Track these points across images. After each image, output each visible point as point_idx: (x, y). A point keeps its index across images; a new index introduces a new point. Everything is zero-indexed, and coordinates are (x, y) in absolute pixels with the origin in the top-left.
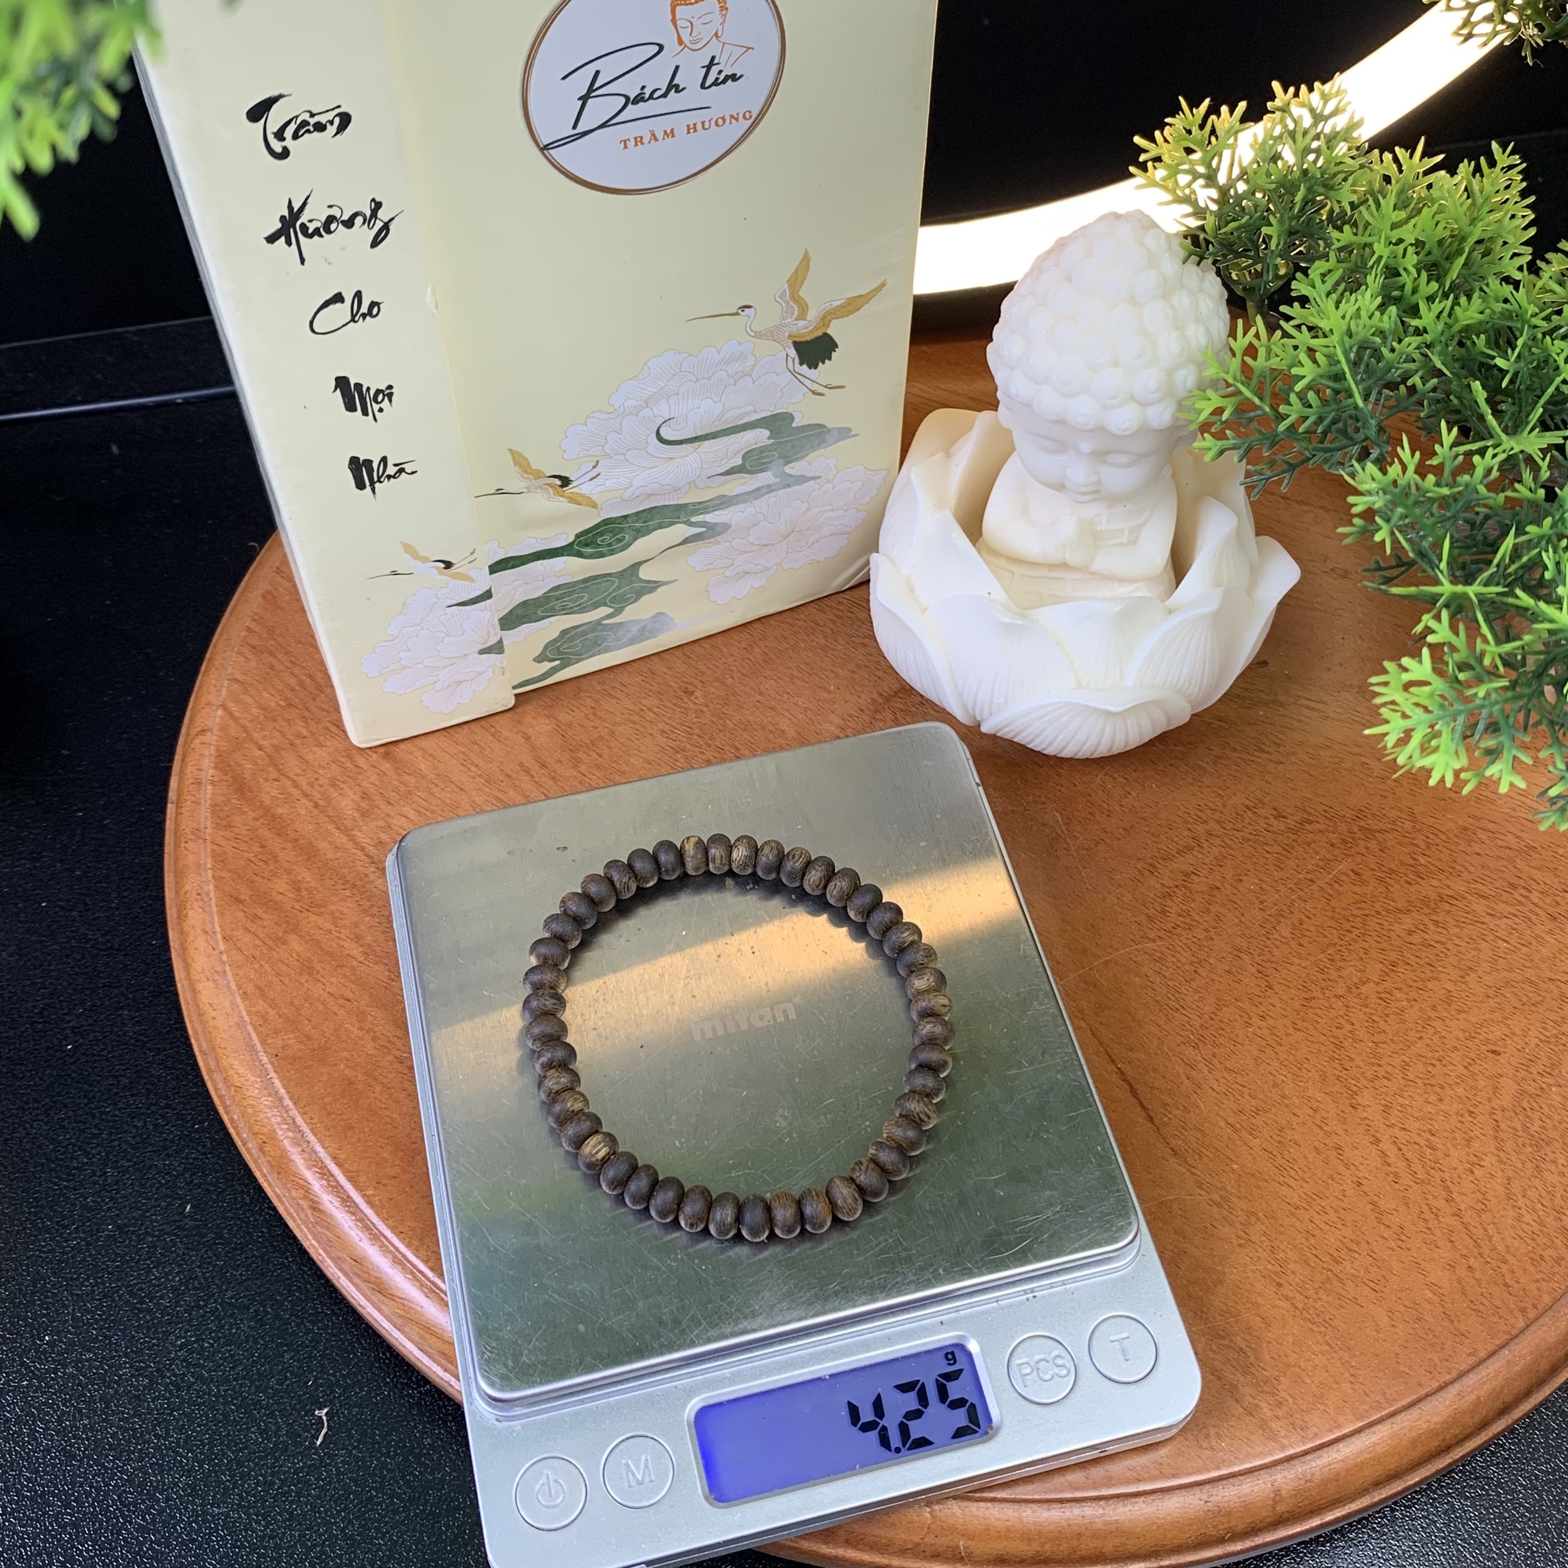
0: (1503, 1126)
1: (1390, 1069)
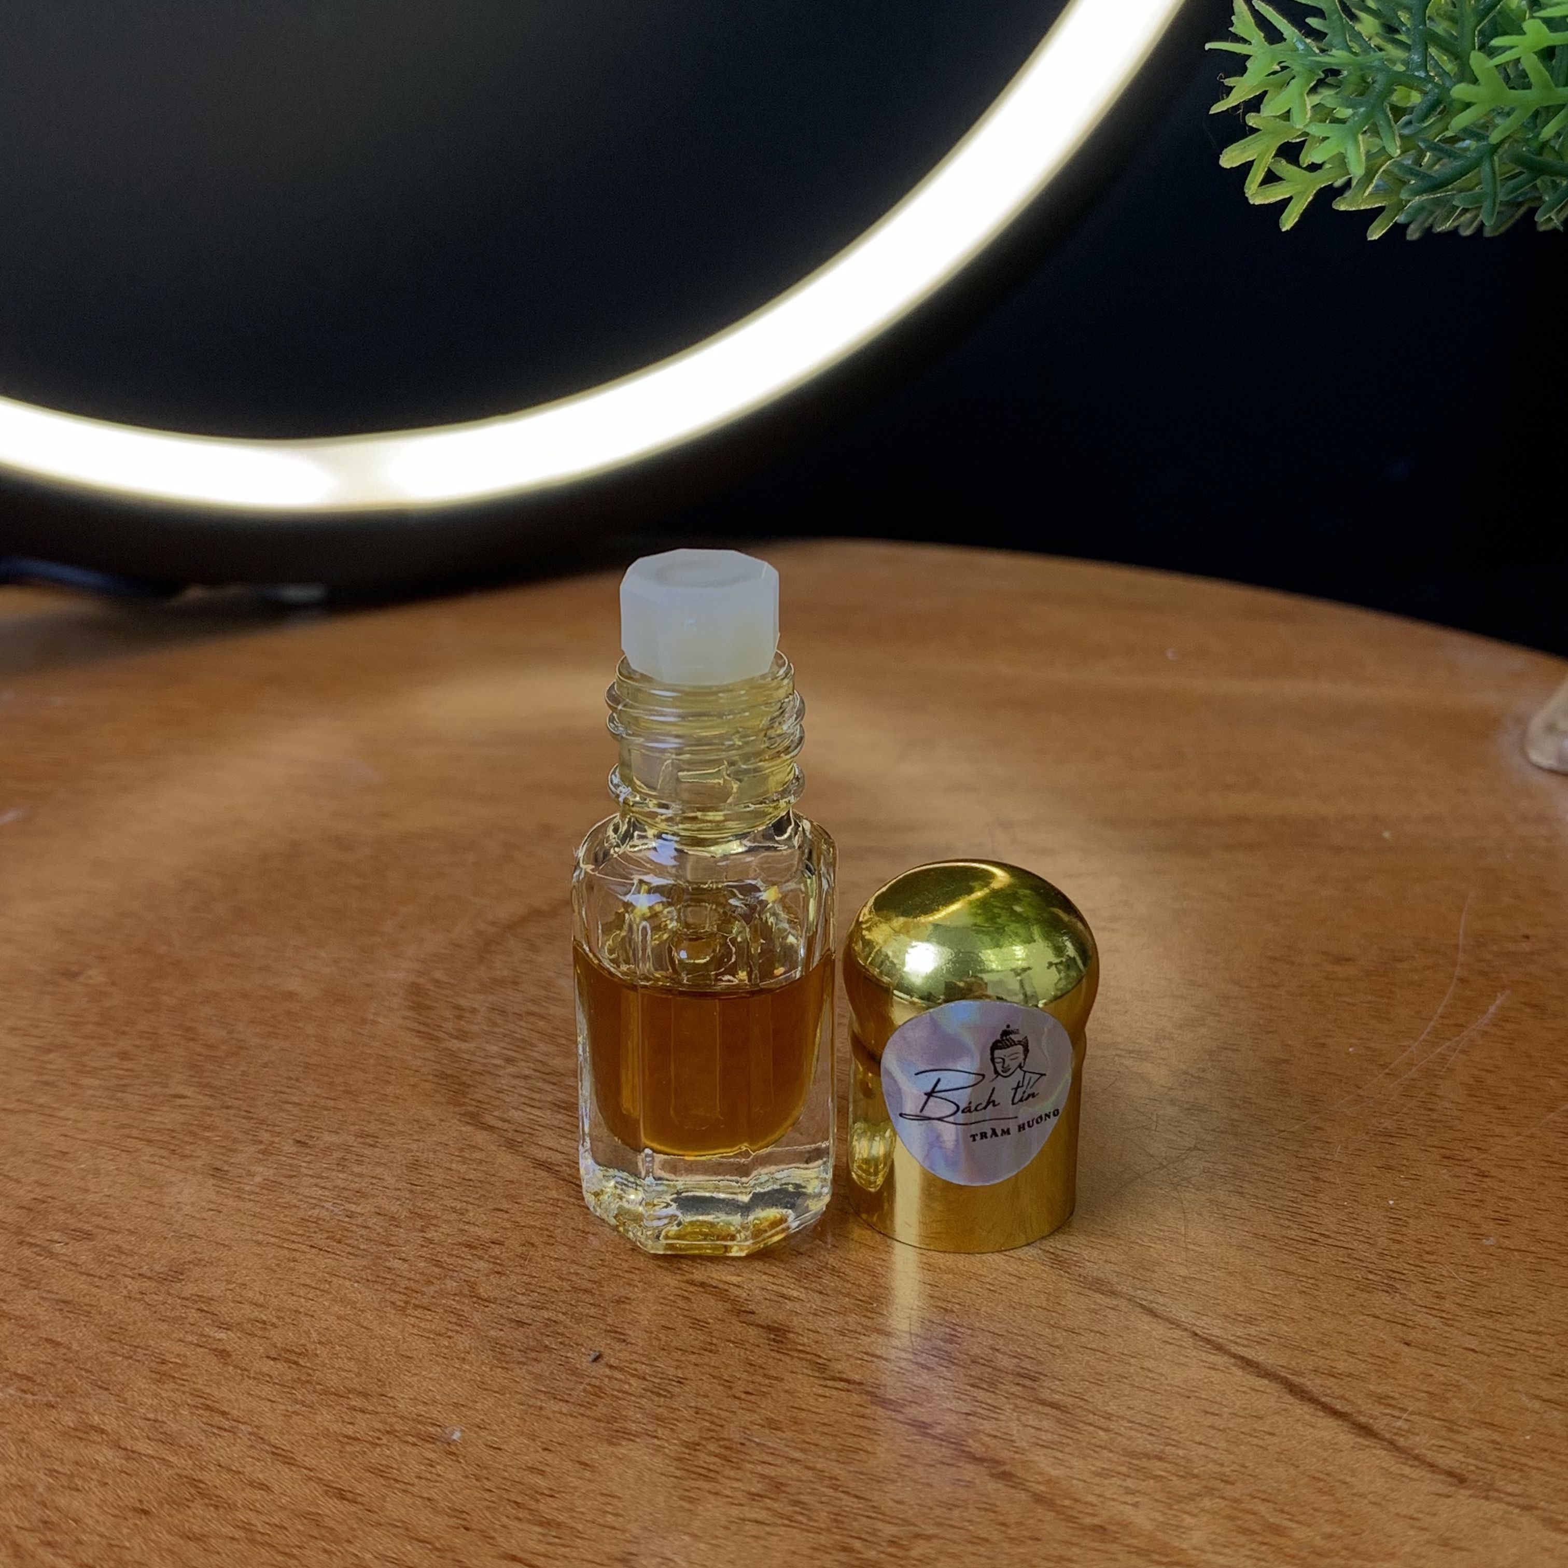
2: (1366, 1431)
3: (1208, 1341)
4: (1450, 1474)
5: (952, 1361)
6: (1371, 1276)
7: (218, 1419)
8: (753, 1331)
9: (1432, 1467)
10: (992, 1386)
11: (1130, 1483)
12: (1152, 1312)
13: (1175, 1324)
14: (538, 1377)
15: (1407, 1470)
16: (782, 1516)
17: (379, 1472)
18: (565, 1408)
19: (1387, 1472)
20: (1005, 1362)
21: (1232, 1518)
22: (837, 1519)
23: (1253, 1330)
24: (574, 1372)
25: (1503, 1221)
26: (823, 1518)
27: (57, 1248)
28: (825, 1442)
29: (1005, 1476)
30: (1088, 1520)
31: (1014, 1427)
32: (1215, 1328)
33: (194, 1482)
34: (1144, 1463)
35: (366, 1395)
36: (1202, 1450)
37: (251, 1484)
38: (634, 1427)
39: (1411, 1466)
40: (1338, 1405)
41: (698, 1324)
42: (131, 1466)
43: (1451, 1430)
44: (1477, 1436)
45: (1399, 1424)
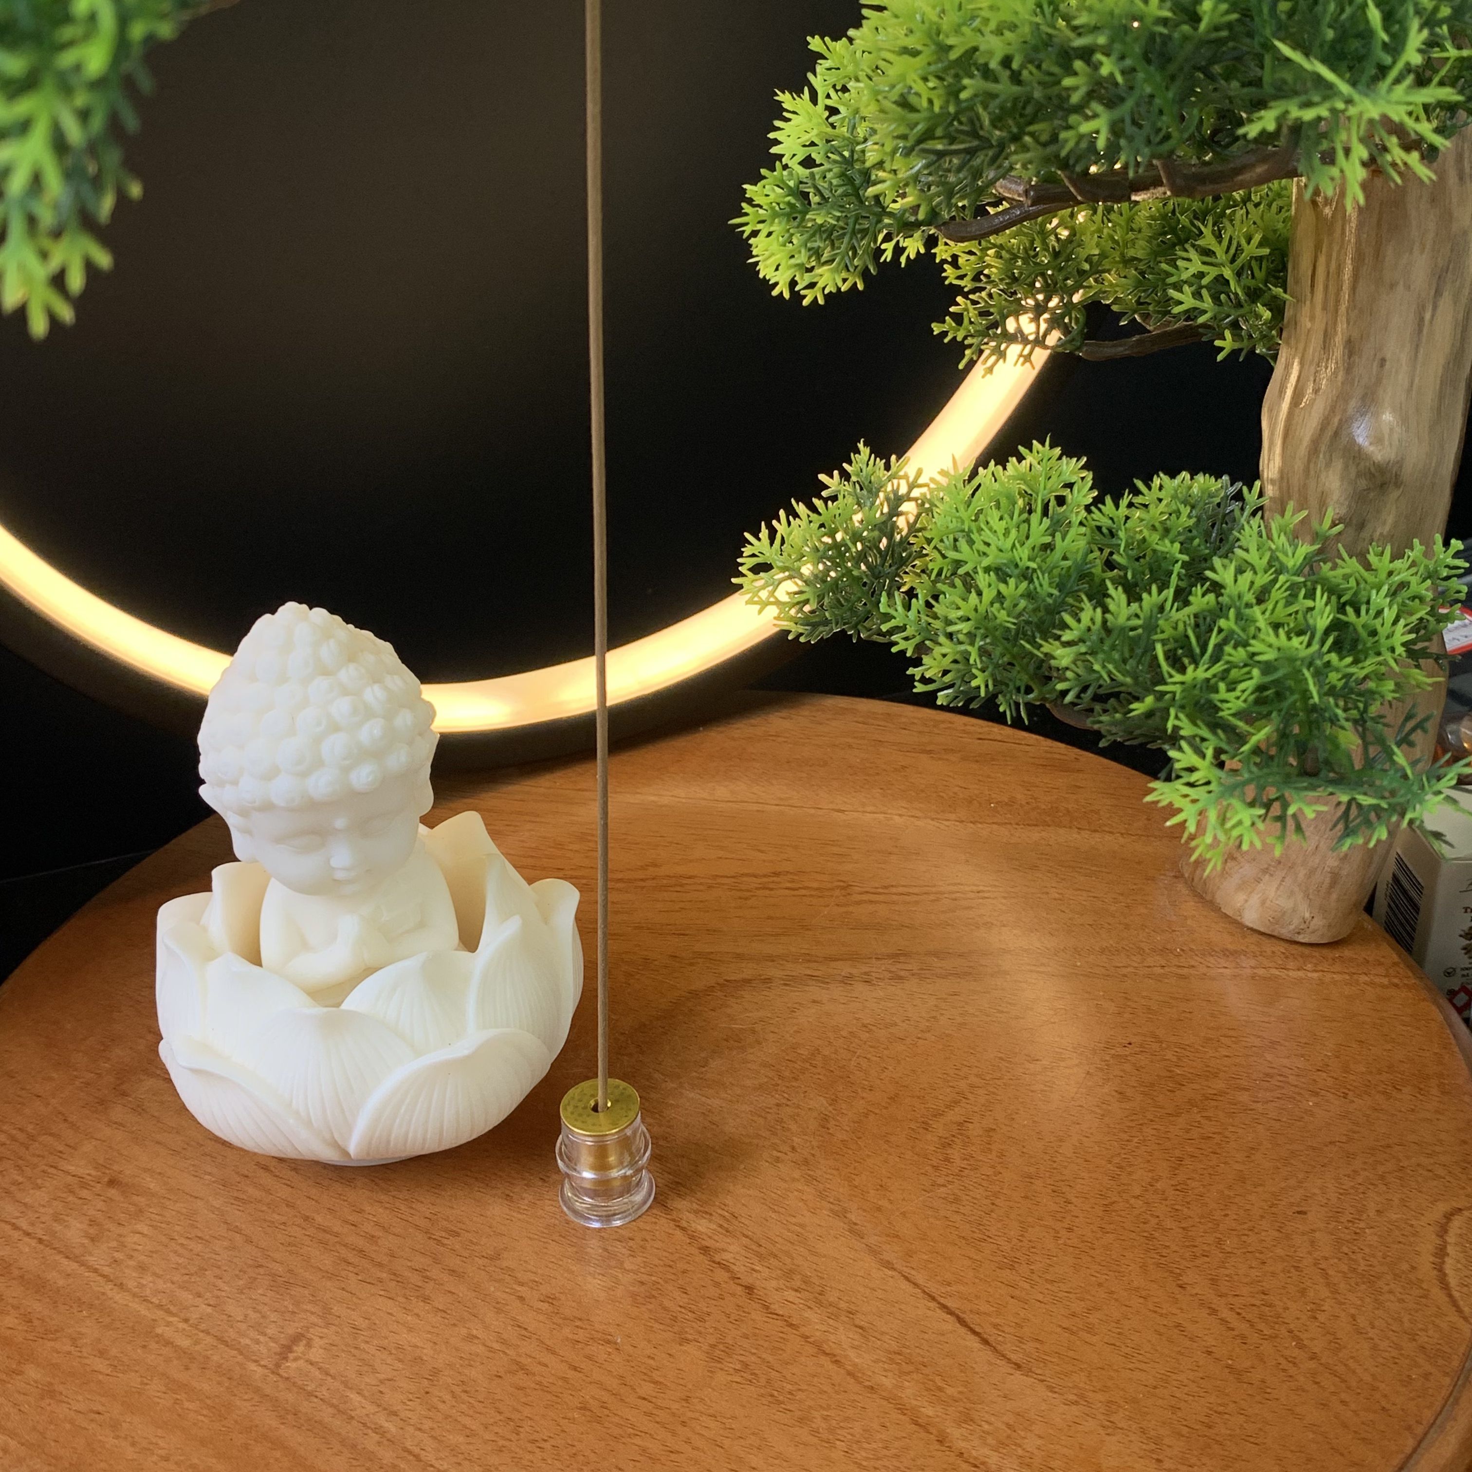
0: (1331, 1272)
1: (1205, 1248)
2: (986, 1342)
3: (930, 1296)
5: (820, 1304)
6: (1005, 1260)
7: (524, 1332)
8: (740, 1288)
9: (1009, 1360)
10: (836, 1317)
11: (886, 1366)
12: (907, 1279)
13: (916, 1285)
14: (650, 1311)
15: (998, 1362)
16: (747, 1380)
17: (589, 1358)
18: (662, 1327)
19: (990, 1363)
20: (843, 1305)
21: (924, 1383)
22: (769, 1381)
23: (949, 1289)
24: (665, 1309)
25: (1070, 1230)
26: (763, 1381)
27: (445, 1241)
28: (766, 1344)
29: (837, 1362)
30: (867, 1383)
31: (843, 1337)
32: (933, 1288)
33: (518, 1363)
34: (893, 1356)
35: (580, 1319)
36: (918, 1350)
37: (540, 1363)
38: (690, 1337)
39: (1000, 1359)
40: (977, 1329)
41: (717, 1284)
42: (491, 1355)
43: (1020, 1342)
44: (1030, 1346)
45: (1000, 1338)
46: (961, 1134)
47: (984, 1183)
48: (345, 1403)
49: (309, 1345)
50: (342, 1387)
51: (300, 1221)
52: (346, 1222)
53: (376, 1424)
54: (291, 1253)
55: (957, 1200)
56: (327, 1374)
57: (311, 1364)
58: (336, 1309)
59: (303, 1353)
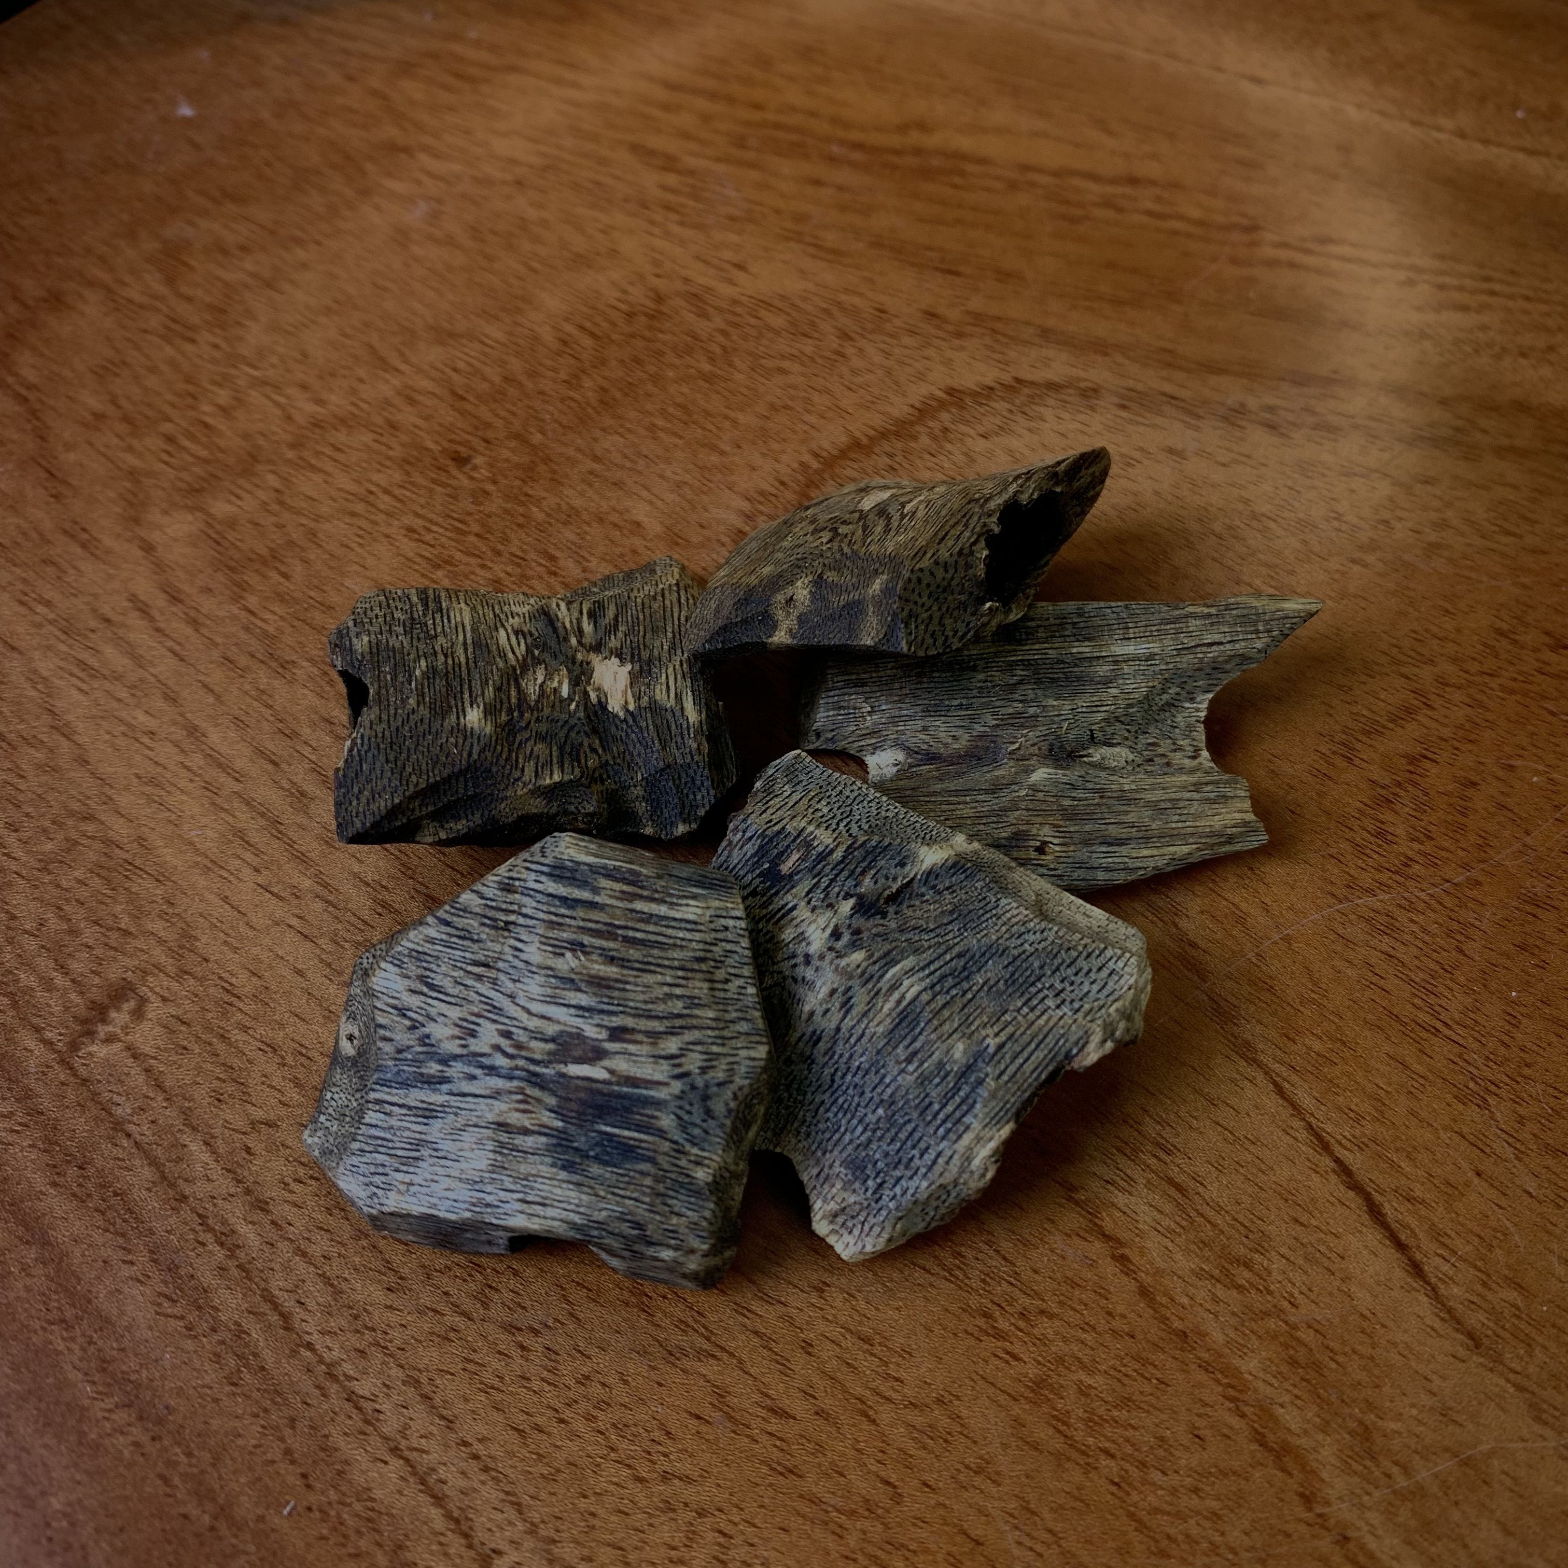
2: (1417, 1270)
3: (1319, 1137)
4: (1470, 1335)
6: (1471, 1085)
9: (1459, 1324)
10: (1134, 1154)
11: (1217, 1289)
12: (1280, 1091)
13: (1297, 1109)
15: (1438, 1324)
19: (1421, 1324)
20: (1150, 1127)
21: (1286, 1346)
22: (987, 1280)
23: (1357, 1129)
29: (1122, 1260)
30: (1177, 1324)
31: (1141, 1205)
32: (1329, 1122)
34: (1234, 1269)
36: (1282, 1263)
39: (1442, 1319)
40: (1404, 1238)
43: (1484, 1284)
45: (1446, 1267)
46: (1415, 784)
47: (1448, 901)
48: (179, 1160)
49: (138, 1014)
50: (178, 1124)
51: (179, 734)
52: (261, 753)
53: (224, 1222)
54: (150, 800)
55: (1390, 929)
56: (159, 1086)
57: (135, 1057)
58: (205, 941)
59: (125, 1028)
